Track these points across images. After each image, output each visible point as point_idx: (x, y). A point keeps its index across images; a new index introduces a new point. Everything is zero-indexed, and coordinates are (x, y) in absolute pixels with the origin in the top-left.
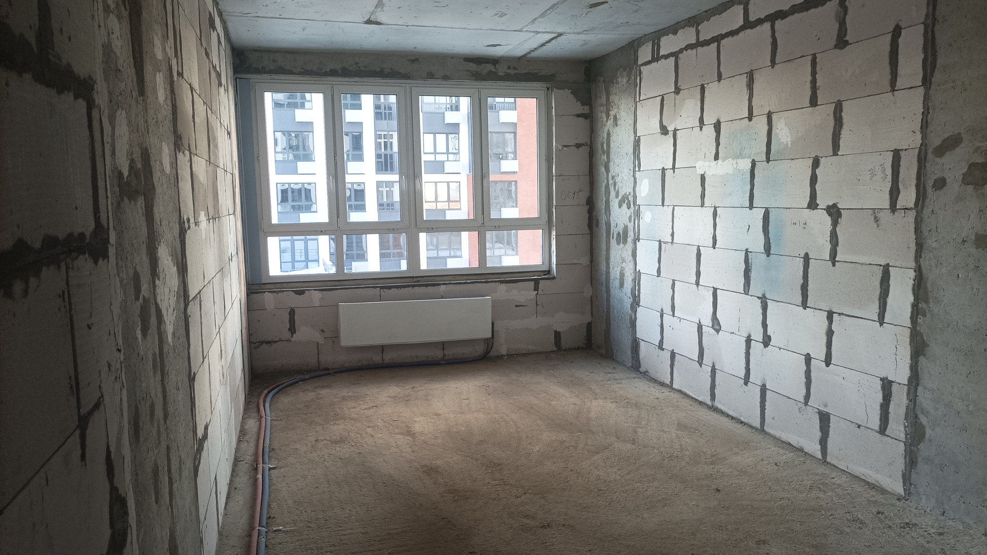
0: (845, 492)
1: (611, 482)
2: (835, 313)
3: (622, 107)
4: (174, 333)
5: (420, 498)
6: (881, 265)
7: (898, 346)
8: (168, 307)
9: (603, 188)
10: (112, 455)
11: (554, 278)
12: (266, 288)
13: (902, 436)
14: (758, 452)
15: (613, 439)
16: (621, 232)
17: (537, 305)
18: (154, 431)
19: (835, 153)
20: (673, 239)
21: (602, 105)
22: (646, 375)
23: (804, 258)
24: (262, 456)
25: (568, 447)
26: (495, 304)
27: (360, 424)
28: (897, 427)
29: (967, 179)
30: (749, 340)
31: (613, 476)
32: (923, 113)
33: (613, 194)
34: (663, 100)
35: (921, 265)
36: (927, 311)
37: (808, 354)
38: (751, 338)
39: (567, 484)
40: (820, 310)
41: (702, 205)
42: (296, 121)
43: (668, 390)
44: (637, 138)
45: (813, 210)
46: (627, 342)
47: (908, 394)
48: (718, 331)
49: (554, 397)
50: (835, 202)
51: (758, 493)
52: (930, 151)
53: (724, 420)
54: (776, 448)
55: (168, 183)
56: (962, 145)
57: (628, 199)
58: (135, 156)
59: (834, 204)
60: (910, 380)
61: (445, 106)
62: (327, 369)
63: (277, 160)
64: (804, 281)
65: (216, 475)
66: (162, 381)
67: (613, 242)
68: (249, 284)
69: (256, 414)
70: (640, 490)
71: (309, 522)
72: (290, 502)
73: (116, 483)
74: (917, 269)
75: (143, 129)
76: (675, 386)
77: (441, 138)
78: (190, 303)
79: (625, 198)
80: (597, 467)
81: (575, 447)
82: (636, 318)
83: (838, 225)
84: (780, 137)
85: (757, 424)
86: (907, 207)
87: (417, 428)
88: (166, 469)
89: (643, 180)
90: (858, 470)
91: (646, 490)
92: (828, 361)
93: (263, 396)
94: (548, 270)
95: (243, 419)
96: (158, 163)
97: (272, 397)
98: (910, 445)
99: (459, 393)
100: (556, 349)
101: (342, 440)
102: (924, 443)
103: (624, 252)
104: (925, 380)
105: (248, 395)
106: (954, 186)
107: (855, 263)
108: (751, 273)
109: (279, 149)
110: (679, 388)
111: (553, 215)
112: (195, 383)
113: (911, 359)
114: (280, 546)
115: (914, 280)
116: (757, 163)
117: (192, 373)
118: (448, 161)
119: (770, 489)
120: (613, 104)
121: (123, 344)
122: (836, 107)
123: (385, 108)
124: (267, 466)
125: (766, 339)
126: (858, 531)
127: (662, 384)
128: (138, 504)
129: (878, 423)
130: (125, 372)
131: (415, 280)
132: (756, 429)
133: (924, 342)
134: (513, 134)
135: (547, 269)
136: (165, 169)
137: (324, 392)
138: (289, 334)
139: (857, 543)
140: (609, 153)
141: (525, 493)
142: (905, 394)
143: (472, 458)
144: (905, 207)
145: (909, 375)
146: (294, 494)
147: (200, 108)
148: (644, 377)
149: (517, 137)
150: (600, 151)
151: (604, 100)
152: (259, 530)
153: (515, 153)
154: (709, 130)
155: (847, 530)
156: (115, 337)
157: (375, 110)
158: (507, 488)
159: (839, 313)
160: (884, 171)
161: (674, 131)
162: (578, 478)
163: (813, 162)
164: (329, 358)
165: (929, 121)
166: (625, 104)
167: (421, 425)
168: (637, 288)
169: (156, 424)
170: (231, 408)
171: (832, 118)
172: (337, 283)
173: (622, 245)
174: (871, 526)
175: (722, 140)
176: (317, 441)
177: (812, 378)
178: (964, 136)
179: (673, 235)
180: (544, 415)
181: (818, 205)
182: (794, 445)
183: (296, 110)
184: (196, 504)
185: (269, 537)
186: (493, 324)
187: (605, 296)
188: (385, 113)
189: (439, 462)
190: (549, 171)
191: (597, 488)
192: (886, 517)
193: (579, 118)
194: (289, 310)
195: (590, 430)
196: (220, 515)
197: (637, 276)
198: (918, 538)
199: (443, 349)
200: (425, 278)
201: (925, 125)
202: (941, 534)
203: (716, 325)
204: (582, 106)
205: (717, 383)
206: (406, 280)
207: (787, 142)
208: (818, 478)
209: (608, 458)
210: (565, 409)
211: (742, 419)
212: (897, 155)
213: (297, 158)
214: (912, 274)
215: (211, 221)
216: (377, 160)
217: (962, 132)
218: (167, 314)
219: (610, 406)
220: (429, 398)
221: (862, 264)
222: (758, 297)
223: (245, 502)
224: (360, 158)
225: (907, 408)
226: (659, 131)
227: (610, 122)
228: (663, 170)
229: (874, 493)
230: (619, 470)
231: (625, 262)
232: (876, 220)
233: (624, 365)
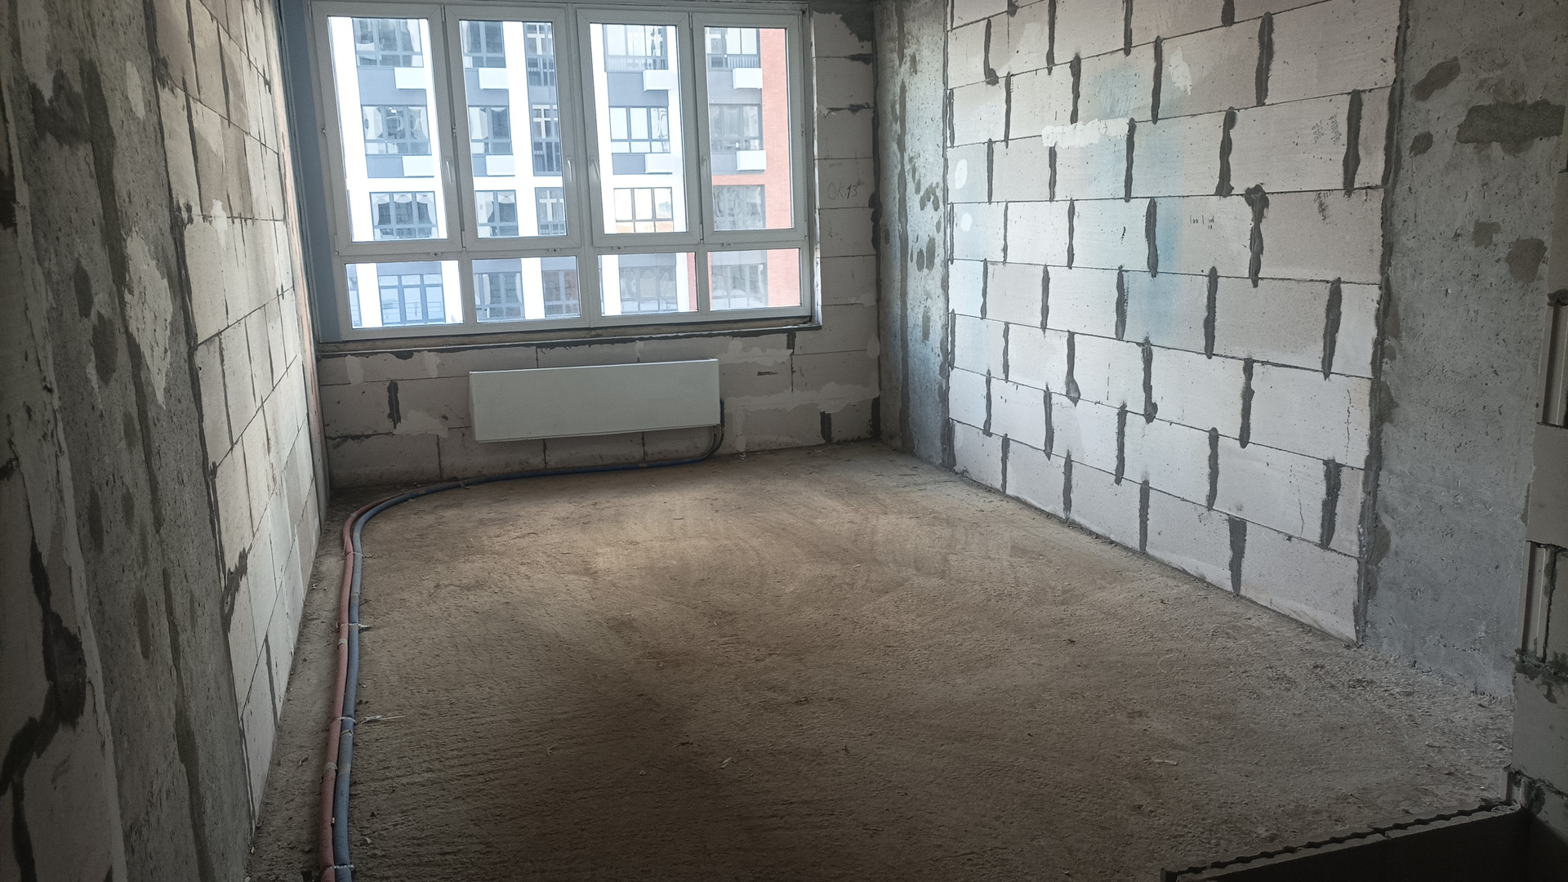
0: (1267, 638)
1: (906, 634)
2: (1255, 361)
3: (925, 40)
4: (167, 390)
5: (604, 666)
6: (1327, 282)
7: (1351, 409)
8: (155, 345)
9: (896, 177)
10: (45, 561)
11: (819, 328)
12: (346, 348)
13: (1355, 550)
14: (1135, 585)
15: (911, 571)
16: (924, 250)
17: (793, 372)
18: (135, 540)
19: (1261, 103)
20: (1005, 257)
21: (891, 39)
22: (964, 477)
23: (1209, 276)
24: (347, 610)
25: (840, 586)
26: (724, 370)
27: (509, 560)
28: (1348, 536)
29: (1465, 135)
30: (1123, 413)
31: (910, 625)
32: (1399, 27)
33: (911, 187)
34: (989, 26)
35: (1390, 279)
36: (1397, 351)
37: (1214, 430)
38: (1127, 409)
39: (837, 639)
40: (1233, 358)
41: (1052, 199)
42: (398, 87)
43: (999, 498)
44: (948, 91)
45: (1225, 197)
46: (934, 426)
47: (1365, 483)
48: (1075, 401)
49: (820, 512)
50: (1258, 182)
51: (1134, 643)
52: (1408, 90)
53: (1084, 539)
54: (1164, 578)
55: (143, 135)
56: (1459, 78)
57: (935, 194)
58: (66, 68)
59: (1257, 186)
60: (1368, 461)
61: (643, 61)
62: (455, 479)
63: (369, 153)
64: (1209, 313)
65: (267, 636)
66: (148, 461)
67: (912, 266)
68: (319, 343)
69: (338, 549)
70: (952, 644)
71: (423, 707)
72: (394, 679)
73: (55, 606)
74: (1383, 284)
75: (83, 28)
76: (1008, 492)
77: (639, 115)
78: (200, 348)
79: (931, 191)
80: (884, 614)
81: (852, 585)
82: (948, 388)
83: (1264, 220)
84: (1174, 80)
85: (1135, 543)
86: (1370, 185)
87: (601, 563)
88: (163, 607)
89: (958, 161)
90: (1286, 605)
91: (961, 645)
92: (1244, 439)
93: (349, 522)
94: (810, 314)
95: (317, 556)
96: (118, 95)
97: (365, 523)
98: (1367, 563)
99: (669, 510)
100: (823, 441)
101: (479, 585)
102: (1388, 558)
103: (930, 282)
104: (1392, 461)
105: (326, 520)
106: (1444, 147)
107: (1288, 279)
108: (1127, 306)
109: (371, 135)
110: (1016, 494)
111: (816, 225)
112: (217, 480)
113: (1371, 428)
114: (378, 744)
115: (1378, 303)
116: (1137, 124)
117: (210, 464)
118: (651, 152)
119: (1152, 637)
120: (910, 37)
121: (58, 382)
122: (1262, 24)
123: (545, 65)
124: (356, 627)
125: (1150, 409)
126: (1284, 693)
127: (990, 490)
128: (106, 653)
129: (1318, 530)
130: (64, 429)
131: (594, 333)
132: (1133, 551)
133: (1391, 400)
134: (756, 108)
135: (806, 313)
136: (134, 109)
137: (449, 514)
138: (389, 424)
139: (1281, 711)
140: (905, 119)
141: (771, 654)
142: (1361, 484)
143: (687, 606)
144: (1366, 185)
145: (1367, 454)
146: (401, 666)
147: (205, 27)
148: (962, 480)
149: (763, 113)
150: (890, 117)
151: (895, 29)
152: (342, 720)
153: (761, 138)
154: (1063, 73)
155: (1268, 693)
156: (39, 366)
157: (529, 69)
158: (743, 647)
159: (1262, 362)
160: (1335, 127)
161: (1007, 77)
162: (855, 629)
163: (1225, 119)
164: (457, 461)
165: (1408, 40)
166: (929, 36)
167: (608, 559)
168: (950, 339)
169: (136, 530)
170: (293, 535)
171: (1256, 43)
172: (466, 340)
173: (925, 271)
174: (1304, 687)
175: (1083, 90)
176: (437, 586)
177: (1219, 466)
178: (1463, 63)
179: (1005, 250)
180: (803, 539)
181: (1233, 188)
182: (1191, 573)
183: (396, 69)
184: (229, 675)
185: (359, 731)
186: (722, 403)
187: (900, 355)
188: (545, 74)
189: (635, 613)
190: (807, 152)
191: (884, 643)
192: (1327, 673)
193: (856, 62)
194: (388, 384)
195: (875, 560)
196: (277, 700)
197: (950, 318)
198: (1375, 701)
199: (644, 446)
200: (609, 330)
201: (1401, 47)
202: (1409, 694)
203: (1073, 391)
204: (860, 41)
205: (1074, 483)
206: (580, 333)
207: (1185, 87)
208: (1226, 619)
209: (902, 600)
210: (836, 530)
211: (1113, 537)
212: (1356, 99)
213: (404, 150)
214: (1375, 293)
215: (237, 221)
216: (535, 153)
217: (1459, 57)
218: (152, 356)
219: (907, 523)
220: (621, 518)
221: (1299, 281)
222: (1137, 343)
223: (320, 681)
224: (505, 149)
225: (1363, 505)
226: (983, 78)
227: (906, 67)
228: (990, 143)
229: (1310, 640)
230: (918, 616)
231: (931, 298)
232: (1322, 208)
233: (931, 463)
